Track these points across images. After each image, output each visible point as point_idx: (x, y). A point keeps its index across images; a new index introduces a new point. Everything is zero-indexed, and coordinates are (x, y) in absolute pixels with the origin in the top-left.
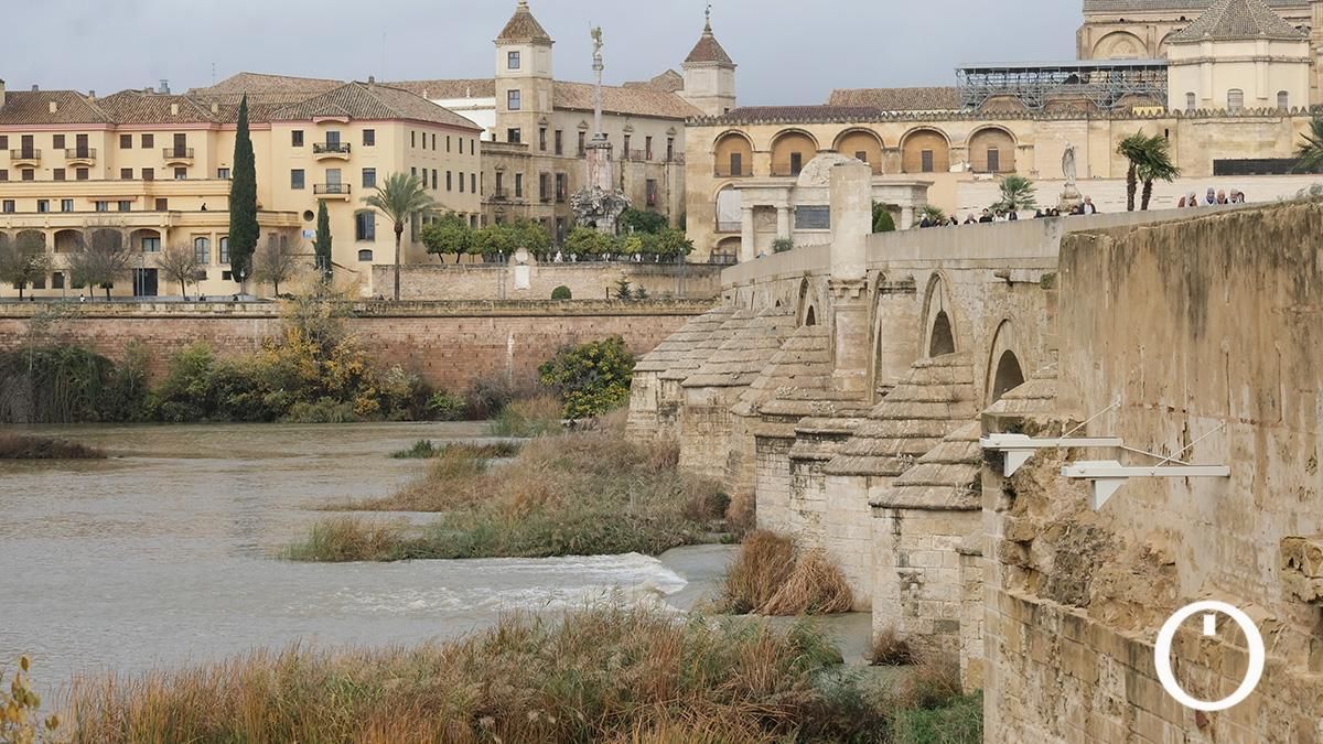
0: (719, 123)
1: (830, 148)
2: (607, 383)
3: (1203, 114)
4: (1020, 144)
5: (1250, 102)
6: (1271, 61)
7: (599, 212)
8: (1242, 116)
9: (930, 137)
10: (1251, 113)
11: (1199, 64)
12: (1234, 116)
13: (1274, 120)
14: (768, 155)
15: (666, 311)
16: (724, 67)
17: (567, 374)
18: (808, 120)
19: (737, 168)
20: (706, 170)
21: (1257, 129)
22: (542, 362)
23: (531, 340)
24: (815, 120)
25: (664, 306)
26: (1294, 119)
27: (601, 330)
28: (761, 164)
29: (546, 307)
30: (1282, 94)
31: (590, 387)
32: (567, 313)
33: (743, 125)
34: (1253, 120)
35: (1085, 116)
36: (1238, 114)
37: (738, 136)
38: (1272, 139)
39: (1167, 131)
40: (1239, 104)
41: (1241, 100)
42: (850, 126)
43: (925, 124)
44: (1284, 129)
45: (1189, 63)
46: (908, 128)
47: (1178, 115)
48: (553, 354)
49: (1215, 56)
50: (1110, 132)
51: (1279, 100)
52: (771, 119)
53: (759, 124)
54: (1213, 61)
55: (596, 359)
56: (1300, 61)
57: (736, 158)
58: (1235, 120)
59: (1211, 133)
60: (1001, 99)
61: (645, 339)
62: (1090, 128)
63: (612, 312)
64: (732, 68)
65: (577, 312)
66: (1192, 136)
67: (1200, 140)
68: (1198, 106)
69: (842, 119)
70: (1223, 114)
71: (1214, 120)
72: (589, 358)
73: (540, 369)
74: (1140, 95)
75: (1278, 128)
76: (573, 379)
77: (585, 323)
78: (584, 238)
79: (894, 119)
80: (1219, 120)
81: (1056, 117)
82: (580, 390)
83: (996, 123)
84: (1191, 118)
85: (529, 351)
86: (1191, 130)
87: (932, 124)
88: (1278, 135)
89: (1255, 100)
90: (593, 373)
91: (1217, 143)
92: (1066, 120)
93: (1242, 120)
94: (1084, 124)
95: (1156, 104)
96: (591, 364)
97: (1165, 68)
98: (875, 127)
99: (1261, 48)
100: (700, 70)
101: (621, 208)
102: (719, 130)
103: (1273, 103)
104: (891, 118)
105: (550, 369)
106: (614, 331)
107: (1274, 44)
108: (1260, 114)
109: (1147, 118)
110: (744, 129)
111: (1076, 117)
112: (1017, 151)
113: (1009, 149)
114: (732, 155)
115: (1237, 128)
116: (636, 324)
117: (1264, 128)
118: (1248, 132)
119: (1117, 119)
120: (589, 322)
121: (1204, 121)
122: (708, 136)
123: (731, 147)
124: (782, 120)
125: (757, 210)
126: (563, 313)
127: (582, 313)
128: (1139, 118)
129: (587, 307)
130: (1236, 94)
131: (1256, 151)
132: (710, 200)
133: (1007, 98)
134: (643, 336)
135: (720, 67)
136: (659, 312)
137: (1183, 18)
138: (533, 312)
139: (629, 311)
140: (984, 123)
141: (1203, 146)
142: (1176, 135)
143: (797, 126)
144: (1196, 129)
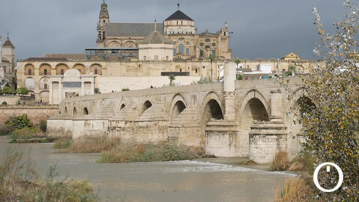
0: (26, 61)
1: (55, 68)
2: (24, 126)
3: (148, 61)
4: (103, 68)
5: (160, 58)
6: (165, 48)
7: (1, 83)
8: (158, 62)
9: (80, 66)
10: (161, 61)
11: (147, 49)
12: (156, 62)
13: (166, 63)
14: (39, 70)
15: (38, 108)
16: (13, 48)
17: (13, 124)
18: (49, 61)
19: (30, 73)
20: (22, 73)
21: (162, 65)
22: (6, 121)
23: (2, 115)
24: (51, 61)
25: (38, 106)
26: (171, 63)
27: (21, 113)
28: (37, 72)
29: (6, 106)
30: (167, 57)
31: (20, 127)
32: (12, 108)
33: (32, 62)
34: (161, 63)
35: (120, 61)
36: (157, 61)
37: (31, 65)
38: (165, 68)
39: (140, 65)
40: (157, 59)
41: (158, 58)
42: (60, 63)
43: (79, 62)
44: (168, 65)
45: (145, 49)
46: (75, 63)
47: (142, 61)
48: (9, 119)
49: (151, 47)
50: (126, 65)
51: (167, 58)
52: (39, 60)
53: (36, 62)
54: (151, 48)
55: (21, 120)
56: (171, 49)
57: (30, 70)
58: (156, 63)
59: (151, 66)
60: (96, 57)
61: (33, 115)
62: (121, 64)
63: (24, 108)
64: (14, 48)
65: (14, 108)
66: (146, 67)
67: (148, 68)
68: (147, 59)
69: (58, 61)
70: (153, 61)
71: (151, 63)
72: (19, 119)
73: (5, 122)
74: (131, 56)
75: (166, 65)
76: (15, 125)
77: (17, 111)
78: (6, 89)
79: (71, 61)
80: (153, 63)
81: (112, 61)
82: (17, 128)
83: (97, 63)
84: (145, 62)
85: (2, 118)
86: (145, 65)
87: (81, 62)
88: (166, 67)
89: (161, 58)
90: (20, 124)
91: (152, 68)
92: (115, 62)
93: (158, 63)
94: (119, 63)
95: (136, 59)
96: (20, 121)
97: (138, 50)
98: (66, 63)
99: (163, 45)
100: (6, 48)
101: (7, 82)
102: (26, 63)
103: (165, 59)
104: (70, 61)
105: (8, 122)
106: (24, 113)
107: (166, 45)
108: (162, 61)
109: (134, 62)
110: (32, 63)
111: (118, 61)
112: (102, 70)
113: (100, 69)
114: (29, 69)
115: (157, 65)
116: (30, 111)
117: (163, 65)
118: (160, 66)
119: (127, 62)
120: (18, 110)
121: (149, 63)
122: (23, 65)
123: (29, 67)
124: (42, 61)
125: (53, 82)
126: (11, 108)
127: (16, 108)
128: (132, 62)
129: (17, 107)
130: (156, 57)
131: (161, 70)
132: (23, 81)
133: (97, 57)
134: (32, 114)
135: (12, 48)
136: (36, 108)
137: (130, 38)
138: (3, 108)
139: (28, 108)
140: (94, 62)
141: (149, 69)
142: (142, 66)
143: (46, 63)
144: (147, 65)
